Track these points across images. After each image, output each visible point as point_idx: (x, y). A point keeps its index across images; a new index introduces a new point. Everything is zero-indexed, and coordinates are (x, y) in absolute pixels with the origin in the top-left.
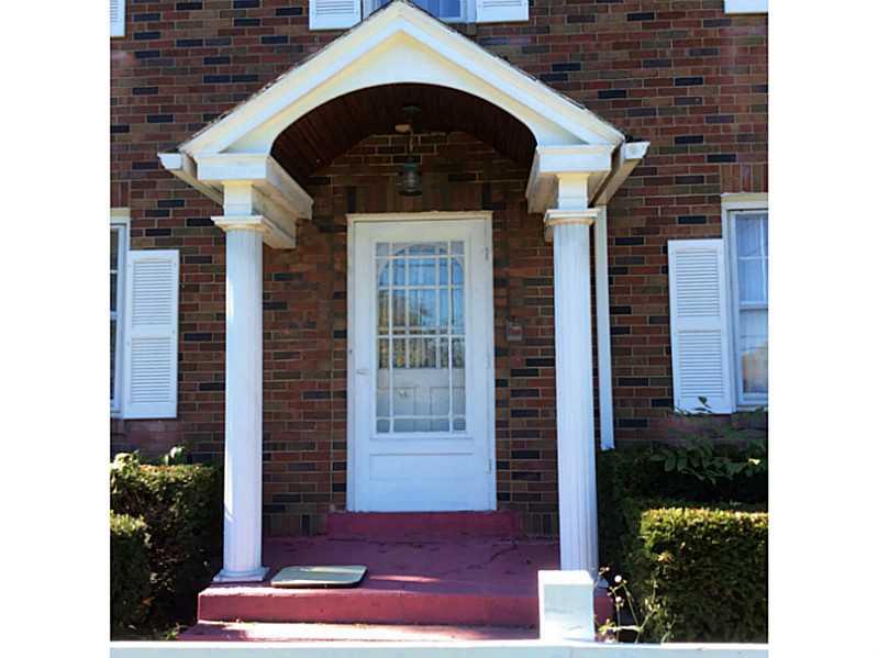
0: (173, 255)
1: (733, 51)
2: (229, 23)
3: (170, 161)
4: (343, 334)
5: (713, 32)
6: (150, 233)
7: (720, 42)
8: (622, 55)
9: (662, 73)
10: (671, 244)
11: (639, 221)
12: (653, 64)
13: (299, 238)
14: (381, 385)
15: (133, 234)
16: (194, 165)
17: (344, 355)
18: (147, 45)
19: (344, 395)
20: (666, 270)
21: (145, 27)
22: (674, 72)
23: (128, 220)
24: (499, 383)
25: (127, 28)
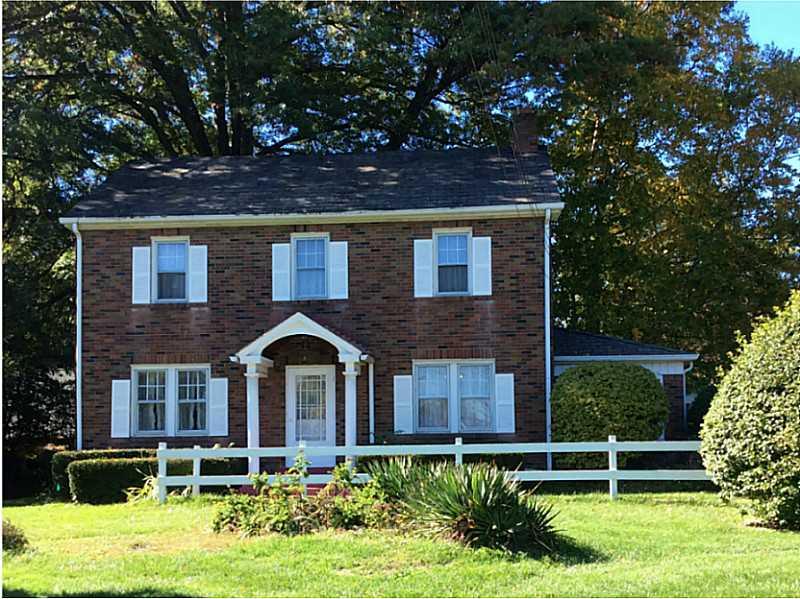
0: (226, 380)
1: (417, 310)
2: (244, 298)
3: (233, 359)
4: (284, 407)
5: (411, 304)
6: (218, 372)
7: (413, 307)
8: (380, 311)
9: (393, 317)
10: (395, 377)
11: (385, 369)
12: (390, 314)
13: (269, 375)
14: (297, 426)
15: (212, 373)
16: (239, 359)
17: (284, 414)
18: (215, 305)
19: (284, 428)
20: (393, 385)
21: (214, 299)
22: (397, 318)
23: (209, 367)
24: (337, 424)
25: (208, 299)
